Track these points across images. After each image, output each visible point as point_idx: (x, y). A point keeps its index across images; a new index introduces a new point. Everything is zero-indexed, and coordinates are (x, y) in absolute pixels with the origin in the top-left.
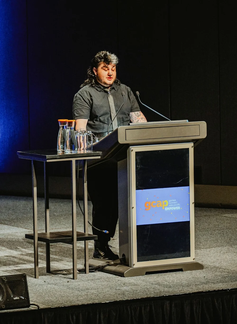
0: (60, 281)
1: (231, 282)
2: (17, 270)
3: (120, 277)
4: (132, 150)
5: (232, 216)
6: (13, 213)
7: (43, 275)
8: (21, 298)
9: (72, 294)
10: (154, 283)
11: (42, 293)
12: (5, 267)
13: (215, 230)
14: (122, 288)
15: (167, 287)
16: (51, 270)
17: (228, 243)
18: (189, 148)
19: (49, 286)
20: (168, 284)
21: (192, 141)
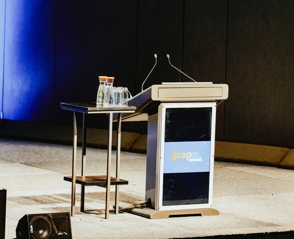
0: (93, 220)
1: (246, 227)
2: (54, 208)
3: (146, 219)
4: (163, 107)
5: (234, 169)
6: (41, 157)
7: (77, 213)
8: (64, 234)
9: (107, 232)
10: (178, 225)
11: (80, 230)
12: (43, 205)
13: (222, 181)
14: (150, 229)
15: (190, 230)
16: (85, 210)
17: (236, 193)
18: (212, 107)
19: (85, 223)
20: (190, 227)
21: (216, 101)
